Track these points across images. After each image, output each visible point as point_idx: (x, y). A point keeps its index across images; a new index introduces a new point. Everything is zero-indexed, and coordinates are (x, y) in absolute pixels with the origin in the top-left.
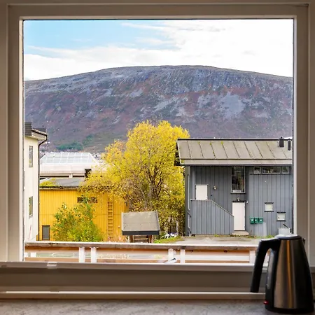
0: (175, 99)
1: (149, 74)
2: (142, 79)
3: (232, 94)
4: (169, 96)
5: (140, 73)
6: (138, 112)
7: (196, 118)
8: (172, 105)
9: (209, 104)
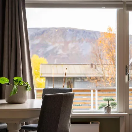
0: (57, 45)
1: (43, 32)
2: (40, 34)
3: (86, 42)
4: (54, 43)
5: (39, 31)
6: (37, 51)
7: (68, 55)
8: (56, 48)
9: (74, 48)
